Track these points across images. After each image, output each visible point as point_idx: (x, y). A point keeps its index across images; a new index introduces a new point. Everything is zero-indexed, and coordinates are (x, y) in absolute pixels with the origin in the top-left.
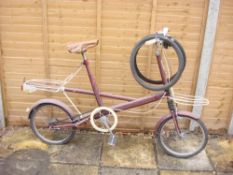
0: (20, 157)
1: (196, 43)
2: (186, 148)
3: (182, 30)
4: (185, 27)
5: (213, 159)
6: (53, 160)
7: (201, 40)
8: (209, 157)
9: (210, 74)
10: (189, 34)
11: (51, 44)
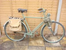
0: (5, 44)
1: (56, 9)
2: (53, 40)
3: (52, 5)
4: (52, 4)
5: (61, 43)
6: (15, 44)
7: (57, 8)
8: (60, 42)
9: (60, 18)
11: (13, 10)
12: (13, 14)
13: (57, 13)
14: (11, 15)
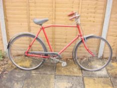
0: (17, 71)
1: (102, 15)
2: (96, 66)
3: (95, 9)
4: (96, 7)
5: (109, 71)
6: (33, 72)
7: (104, 14)
8: (107, 70)
9: (108, 31)
10: (98, 11)
11: (31, 16)
12: (30, 22)
13: (103, 22)
14: (27, 23)
